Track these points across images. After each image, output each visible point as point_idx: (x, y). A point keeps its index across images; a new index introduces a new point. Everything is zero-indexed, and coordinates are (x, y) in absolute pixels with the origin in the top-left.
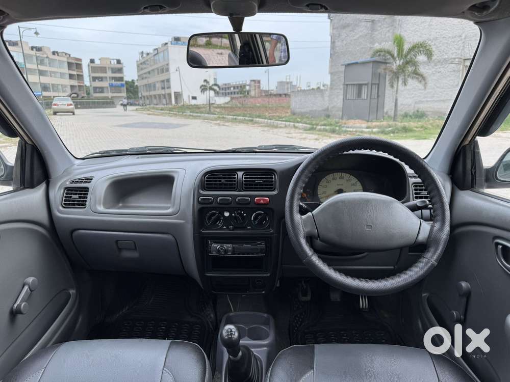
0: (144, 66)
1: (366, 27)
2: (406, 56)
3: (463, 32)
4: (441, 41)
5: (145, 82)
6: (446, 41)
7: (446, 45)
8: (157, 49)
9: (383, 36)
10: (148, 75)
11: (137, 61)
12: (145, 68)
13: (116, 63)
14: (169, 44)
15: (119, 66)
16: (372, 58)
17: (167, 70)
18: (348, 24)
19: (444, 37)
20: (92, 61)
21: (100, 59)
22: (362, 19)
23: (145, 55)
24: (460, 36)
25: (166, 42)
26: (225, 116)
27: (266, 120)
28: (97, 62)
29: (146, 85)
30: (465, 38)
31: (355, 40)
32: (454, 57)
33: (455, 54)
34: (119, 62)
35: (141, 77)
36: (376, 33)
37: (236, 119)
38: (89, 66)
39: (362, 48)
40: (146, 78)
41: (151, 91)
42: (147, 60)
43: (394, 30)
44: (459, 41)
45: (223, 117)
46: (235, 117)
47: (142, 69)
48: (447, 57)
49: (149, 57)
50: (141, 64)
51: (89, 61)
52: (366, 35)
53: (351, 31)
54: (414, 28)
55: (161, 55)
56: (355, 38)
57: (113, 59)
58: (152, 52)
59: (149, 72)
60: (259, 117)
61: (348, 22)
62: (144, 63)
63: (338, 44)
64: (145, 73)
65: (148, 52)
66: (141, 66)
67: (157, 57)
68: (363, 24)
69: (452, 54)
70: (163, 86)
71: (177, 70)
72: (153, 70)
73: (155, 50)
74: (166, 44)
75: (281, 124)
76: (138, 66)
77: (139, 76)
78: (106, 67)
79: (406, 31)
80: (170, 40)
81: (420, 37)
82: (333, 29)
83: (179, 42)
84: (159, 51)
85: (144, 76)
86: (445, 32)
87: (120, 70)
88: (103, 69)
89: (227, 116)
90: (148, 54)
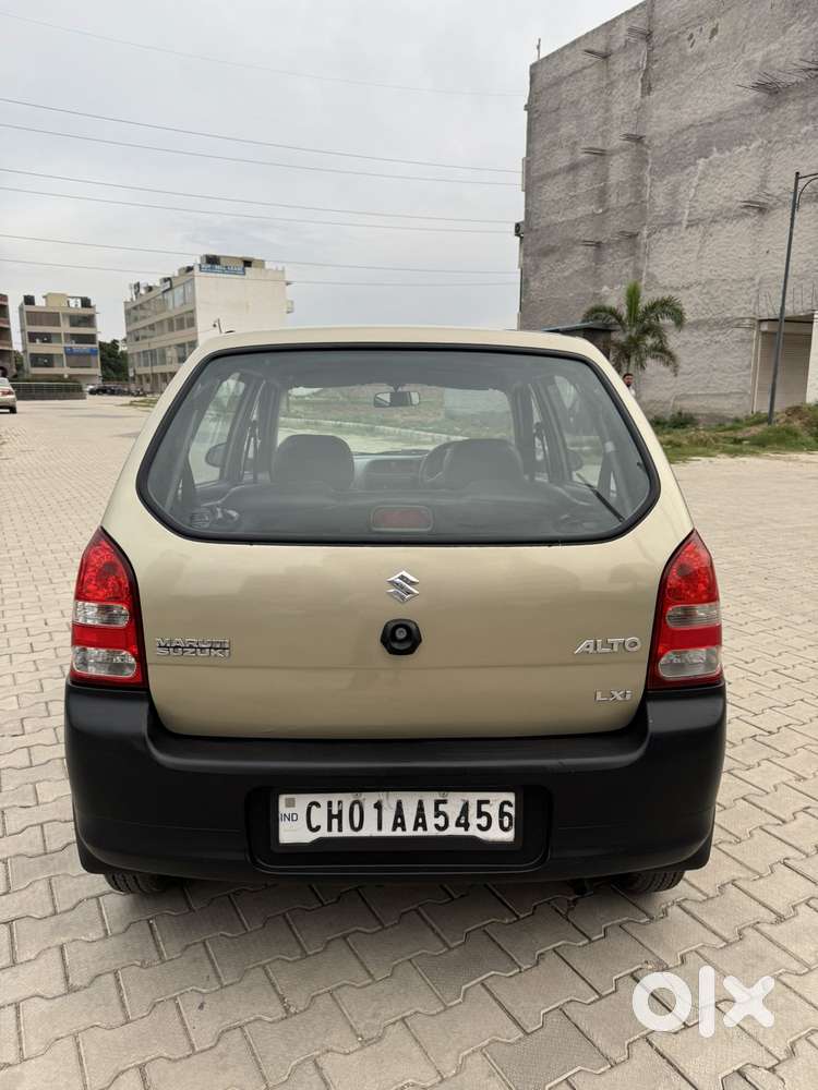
0: (141, 313)
1: (585, 254)
2: (642, 321)
3: (756, 273)
4: (719, 287)
5: (143, 346)
6: (728, 288)
7: (728, 294)
8: (169, 279)
9: (617, 273)
10: (149, 332)
11: (126, 303)
12: (144, 318)
13: (80, 305)
14: (197, 269)
15: (87, 311)
16: (583, 321)
17: (192, 323)
18: (554, 247)
19: (724, 280)
20: (29, 300)
21: (44, 297)
22: (579, 240)
23: (142, 291)
24: (752, 279)
25: (191, 265)
26: (319, 421)
27: (398, 430)
28: (40, 302)
29: (144, 352)
30: (760, 283)
31: (565, 278)
32: (742, 316)
33: (744, 311)
34: (86, 303)
35: (133, 336)
36: (604, 267)
37: (340, 426)
38: (21, 309)
39: (579, 295)
40: (144, 337)
41: (156, 364)
42: (148, 301)
43: (635, 263)
44: (749, 288)
45: (316, 424)
46: (339, 423)
47: (136, 319)
48: (728, 315)
49: (152, 293)
50: (135, 308)
51: (23, 299)
52: (586, 270)
53: (557, 261)
54: (671, 262)
55: (178, 292)
56: (566, 274)
57: (77, 297)
58: (158, 284)
59: (152, 327)
60: (384, 422)
61: (553, 244)
62: (141, 306)
63: (534, 284)
64: (144, 328)
65: (151, 284)
66: (133, 312)
67: (168, 296)
68: (582, 248)
69: (739, 310)
70: (182, 355)
71: (215, 326)
72: (161, 322)
73: (165, 280)
74: (190, 269)
75: (426, 436)
76: (128, 313)
77: (128, 333)
78: (58, 313)
79: (657, 266)
80: (199, 262)
81: (683, 277)
82: (525, 255)
83: (216, 267)
84: (174, 285)
85: (142, 333)
86: (725, 270)
87: (89, 320)
88: (53, 318)
89: (322, 421)
90: (150, 289)
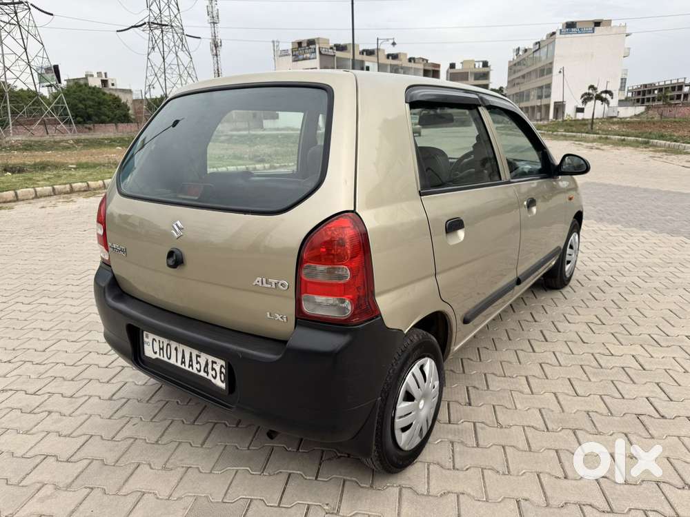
0: (518, 68)
5: (516, 90)
8: (539, 42)
10: (522, 80)
11: (510, 62)
12: (520, 71)
13: (481, 66)
14: (558, 33)
15: (486, 69)
17: (550, 71)
20: (452, 66)
21: (462, 63)
23: (521, 53)
25: (555, 31)
26: (609, 136)
28: (458, 67)
29: (516, 94)
34: (485, 64)
35: (512, 83)
37: (624, 140)
38: (447, 72)
40: (518, 84)
41: (523, 101)
42: (524, 59)
45: (606, 138)
46: (623, 137)
47: (515, 72)
49: (527, 53)
50: (515, 65)
51: (449, 65)
55: (544, 50)
57: (479, 61)
58: (532, 47)
59: (523, 77)
62: (519, 63)
64: (519, 78)
65: (527, 48)
66: (514, 68)
67: (537, 54)
70: (540, 94)
71: (560, 72)
72: (529, 73)
73: (536, 43)
74: (554, 33)
76: (510, 68)
77: (509, 82)
78: (468, 72)
80: (560, 28)
83: (573, 30)
84: (541, 46)
85: (517, 81)
87: (485, 76)
88: (464, 76)
89: (612, 137)
90: (526, 51)
